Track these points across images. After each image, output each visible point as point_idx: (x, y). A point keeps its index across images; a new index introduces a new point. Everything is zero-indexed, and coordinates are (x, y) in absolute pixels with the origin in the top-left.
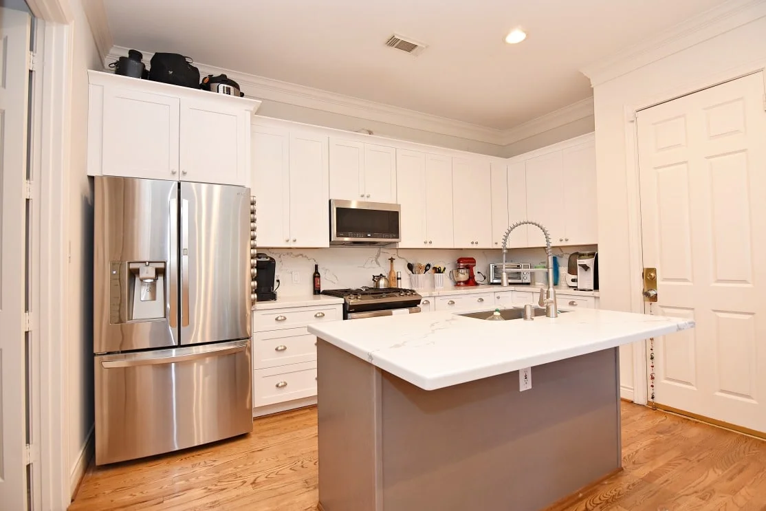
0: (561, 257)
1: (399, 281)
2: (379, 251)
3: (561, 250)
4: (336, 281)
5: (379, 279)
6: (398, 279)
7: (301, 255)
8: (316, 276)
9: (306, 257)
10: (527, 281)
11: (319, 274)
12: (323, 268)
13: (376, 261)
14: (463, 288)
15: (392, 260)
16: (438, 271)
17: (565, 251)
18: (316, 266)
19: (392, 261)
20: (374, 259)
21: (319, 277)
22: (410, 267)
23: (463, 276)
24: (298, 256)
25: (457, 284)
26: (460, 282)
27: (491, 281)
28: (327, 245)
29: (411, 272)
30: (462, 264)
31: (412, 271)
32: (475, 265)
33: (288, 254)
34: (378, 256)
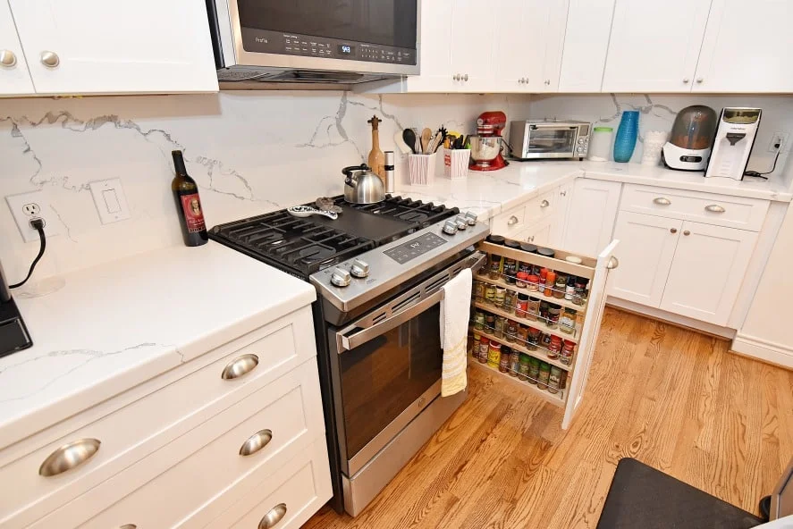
0: (647, 111)
1: (389, 173)
2: (345, 100)
3: (649, 101)
4: (244, 192)
5: (360, 178)
6: (387, 167)
8: (184, 188)
9: (129, 124)
10: (581, 155)
11: (190, 180)
12: (199, 160)
13: (340, 129)
15: (374, 122)
17: (655, 101)
18: (178, 157)
19: (375, 127)
20: (334, 121)
21: (194, 191)
22: (409, 137)
23: (489, 151)
25: (476, 166)
26: (481, 162)
27: (524, 156)
28: (210, 82)
29: (409, 149)
30: (491, 126)
31: (412, 147)
34: (342, 112)
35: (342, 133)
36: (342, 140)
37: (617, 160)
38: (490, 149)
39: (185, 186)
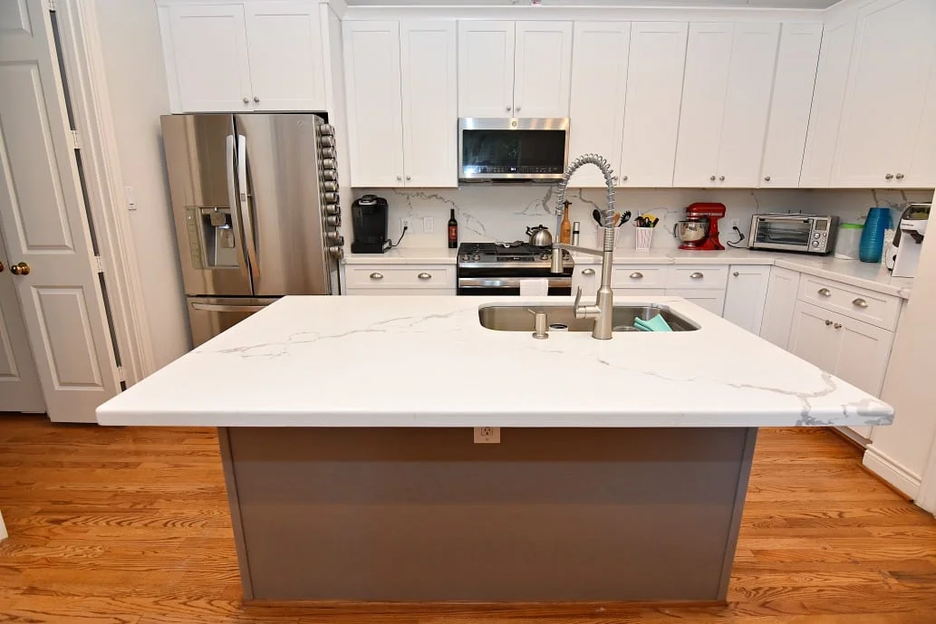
1: (576, 235)
2: (550, 192)
5: (536, 233)
6: (574, 232)
7: (435, 196)
9: (441, 198)
10: (816, 250)
11: (456, 222)
13: (544, 205)
14: (690, 252)
15: (567, 204)
16: (643, 222)
18: (453, 211)
20: (541, 202)
21: (456, 225)
22: (597, 215)
23: (695, 233)
24: (430, 197)
25: (684, 246)
26: (687, 242)
27: (751, 245)
29: (597, 223)
30: (694, 214)
31: (599, 222)
32: (723, 216)
33: (418, 194)
34: (548, 197)
35: (547, 209)
36: (546, 213)
37: (863, 259)
38: (693, 232)
39: (452, 223)
